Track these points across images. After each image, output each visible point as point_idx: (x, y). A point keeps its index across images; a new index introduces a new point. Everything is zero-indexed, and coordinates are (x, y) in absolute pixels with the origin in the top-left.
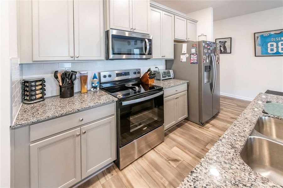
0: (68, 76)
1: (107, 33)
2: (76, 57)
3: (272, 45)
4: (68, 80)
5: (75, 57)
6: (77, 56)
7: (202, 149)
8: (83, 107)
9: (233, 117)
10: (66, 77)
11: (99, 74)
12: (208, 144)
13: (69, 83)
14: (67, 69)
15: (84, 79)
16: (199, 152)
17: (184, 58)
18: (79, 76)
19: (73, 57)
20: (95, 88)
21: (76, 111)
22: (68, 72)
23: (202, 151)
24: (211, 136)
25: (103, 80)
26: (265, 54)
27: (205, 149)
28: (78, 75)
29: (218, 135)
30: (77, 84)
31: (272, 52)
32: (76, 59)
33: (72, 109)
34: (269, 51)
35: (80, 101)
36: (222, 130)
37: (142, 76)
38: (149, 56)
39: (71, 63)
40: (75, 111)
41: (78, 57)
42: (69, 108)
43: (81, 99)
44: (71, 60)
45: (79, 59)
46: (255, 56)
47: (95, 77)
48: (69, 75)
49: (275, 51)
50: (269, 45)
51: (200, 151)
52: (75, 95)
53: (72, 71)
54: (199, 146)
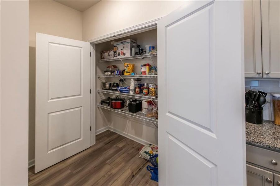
0: (253, 97)
2: (266, 74)
4: (254, 102)
5: (264, 74)
6: (267, 72)
8: (278, 147)
10: (251, 98)
13: (256, 106)
14: (253, 88)
18: (271, 99)
19: (260, 74)
21: (266, 146)
22: (253, 92)
28: (268, 98)
30: (267, 109)
32: (265, 76)
33: (259, 141)
35: (271, 134)
39: (258, 81)
40: (263, 146)
41: (269, 73)
42: (254, 137)
43: (274, 133)
44: (257, 77)
45: (271, 76)
48: (255, 95)
52: (264, 124)
53: (259, 91)
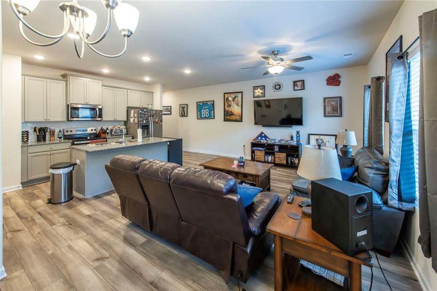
1: (68, 105)
5: (47, 120)
10: (41, 131)
11: (64, 130)
13: (43, 134)
14: (42, 126)
15: (52, 133)
17: (132, 120)
18: (50, 130)
20: (60, 138)
25: (66, 134)
28: (48, 130)
30: (48, 134)
31: (203, 116)
37: (98, 131)
38: (99, 119)
39: (45, 123)
41: (49, 119)
44: (45, 121)
46: (197, 119)
47: (60, 131)
48: (43, 129)
50: (202, 111)
52: (46, 141)
53: (45, 127)
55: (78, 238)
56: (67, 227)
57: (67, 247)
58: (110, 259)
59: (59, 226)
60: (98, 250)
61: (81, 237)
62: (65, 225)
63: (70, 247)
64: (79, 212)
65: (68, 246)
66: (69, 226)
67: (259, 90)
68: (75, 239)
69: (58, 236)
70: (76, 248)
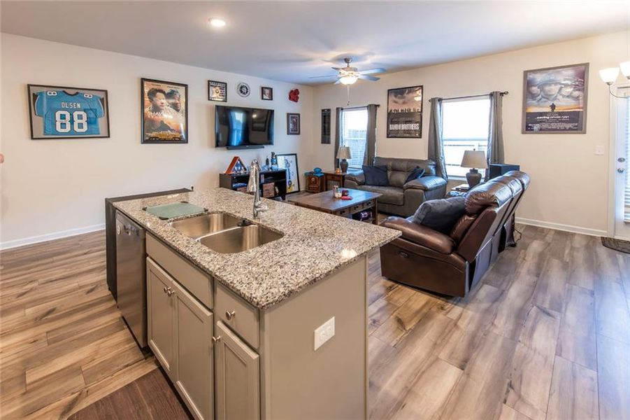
3: (63, 117)
7: (24, 394)
9: (21, 291)
12: (25, 374)
16: (23, 405)
23: (25, 397)
24: (13, 357)
26: (51, 134)
27: (28, 388)
29: (28, 343)
31: (63, 131)
34: (59, 129)
36: (24, 330)
46: (32, 138)
49: (68, 129)
50: (58, 114)
51: (23, 402)
54: (9, 398)
55: (535, 351)
56: (523, 389)
57: (563, 354)
58: (539, 304)
59: (532, 406)
60: (535, 319)
61: (530, 347)
62: (520, 396)
63: (559, 352)
64: (454, 398)
65: (560, 355)
66: (516, 385)
67: (218, 88)
68: (539, 353)
69: (556, 387)
70: (553, 343)
